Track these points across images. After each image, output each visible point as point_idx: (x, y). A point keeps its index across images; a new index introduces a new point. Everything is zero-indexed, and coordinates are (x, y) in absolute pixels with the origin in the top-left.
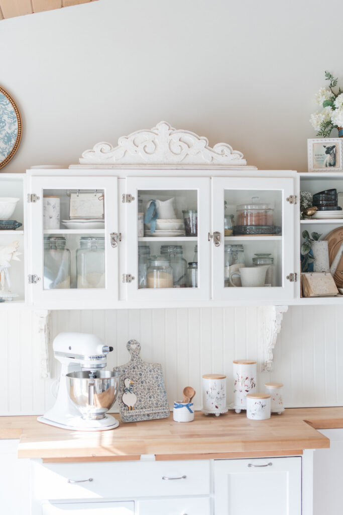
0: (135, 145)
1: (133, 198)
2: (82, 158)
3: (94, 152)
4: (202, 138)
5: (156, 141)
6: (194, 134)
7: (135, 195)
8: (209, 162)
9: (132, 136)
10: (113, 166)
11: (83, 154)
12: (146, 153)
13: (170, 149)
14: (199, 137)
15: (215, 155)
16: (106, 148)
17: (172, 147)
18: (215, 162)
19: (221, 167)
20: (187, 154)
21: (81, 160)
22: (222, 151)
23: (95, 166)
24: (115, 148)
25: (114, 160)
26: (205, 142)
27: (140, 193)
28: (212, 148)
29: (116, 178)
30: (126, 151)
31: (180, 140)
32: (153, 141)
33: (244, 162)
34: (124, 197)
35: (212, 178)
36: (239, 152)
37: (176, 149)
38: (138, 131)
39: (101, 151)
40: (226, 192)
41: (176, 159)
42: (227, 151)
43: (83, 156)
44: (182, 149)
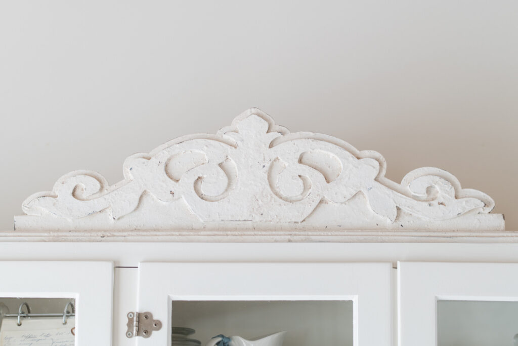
0: (170, 177)
1: (158, 325)
2: (24, 214)
3: (55, 197)
4: (366, 153)
5: (232, 164)
6: (343, 142)
7: (163, 315)
8: (388, 221)
9: (161, 154)
10: (106, 234)
11: (25, 202)
12: (202, 197)
13: (271, 186)
14: (358, 152)
15: (403, 201)
16: (89, 185)
17: (277, 182)
18: (405, 221)
19: (427, 234)
20: (321, 202)
21: (19, 221)
22: (429, 190)
23: (57, 234)
24: (113, 187)
25: (109, 220)
26: (376, 164)
27: (180, 309)
28: (399, 183)
29: (109, 266)
30: (145, 192)
31: (300, 161)
32: (220, 165)
33: (498, 221)
34: (130, 321)
35: (399, 264)
36: (482, 194)
37: (288, 185)
38: (180, 139)
39: (73, 194)
40: (442, 305)
41: (289, 214)
42: (442, 191)
43: (25, 210)
44: (306, 187)
